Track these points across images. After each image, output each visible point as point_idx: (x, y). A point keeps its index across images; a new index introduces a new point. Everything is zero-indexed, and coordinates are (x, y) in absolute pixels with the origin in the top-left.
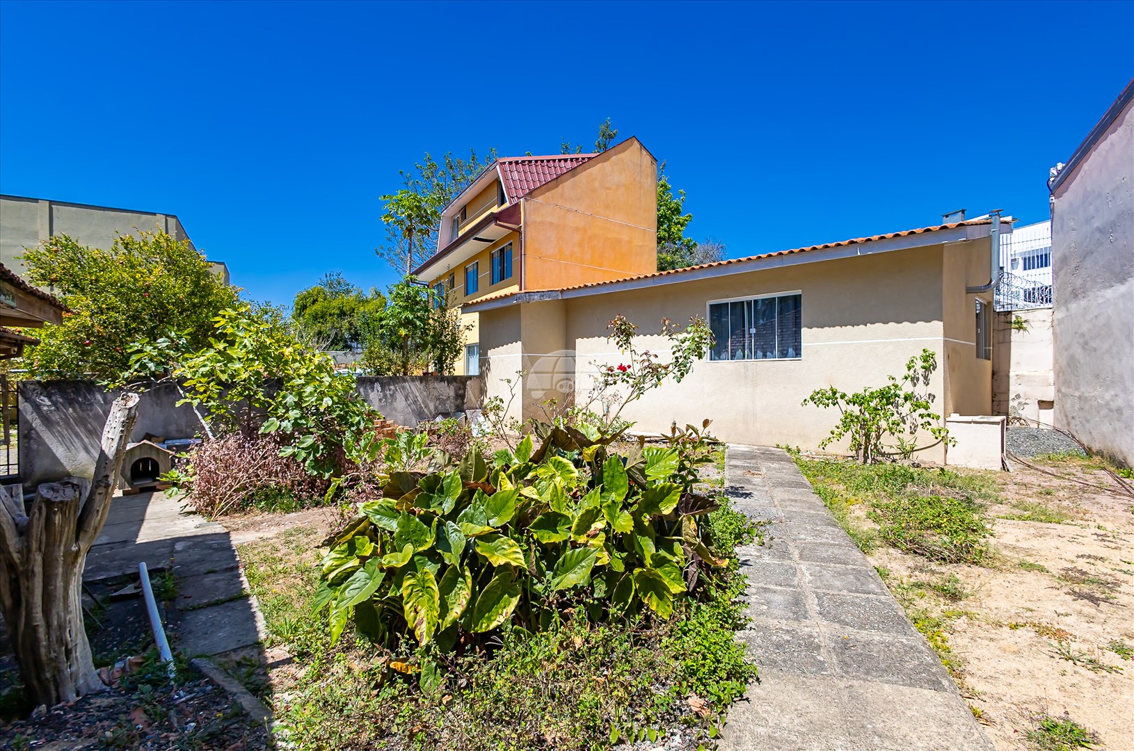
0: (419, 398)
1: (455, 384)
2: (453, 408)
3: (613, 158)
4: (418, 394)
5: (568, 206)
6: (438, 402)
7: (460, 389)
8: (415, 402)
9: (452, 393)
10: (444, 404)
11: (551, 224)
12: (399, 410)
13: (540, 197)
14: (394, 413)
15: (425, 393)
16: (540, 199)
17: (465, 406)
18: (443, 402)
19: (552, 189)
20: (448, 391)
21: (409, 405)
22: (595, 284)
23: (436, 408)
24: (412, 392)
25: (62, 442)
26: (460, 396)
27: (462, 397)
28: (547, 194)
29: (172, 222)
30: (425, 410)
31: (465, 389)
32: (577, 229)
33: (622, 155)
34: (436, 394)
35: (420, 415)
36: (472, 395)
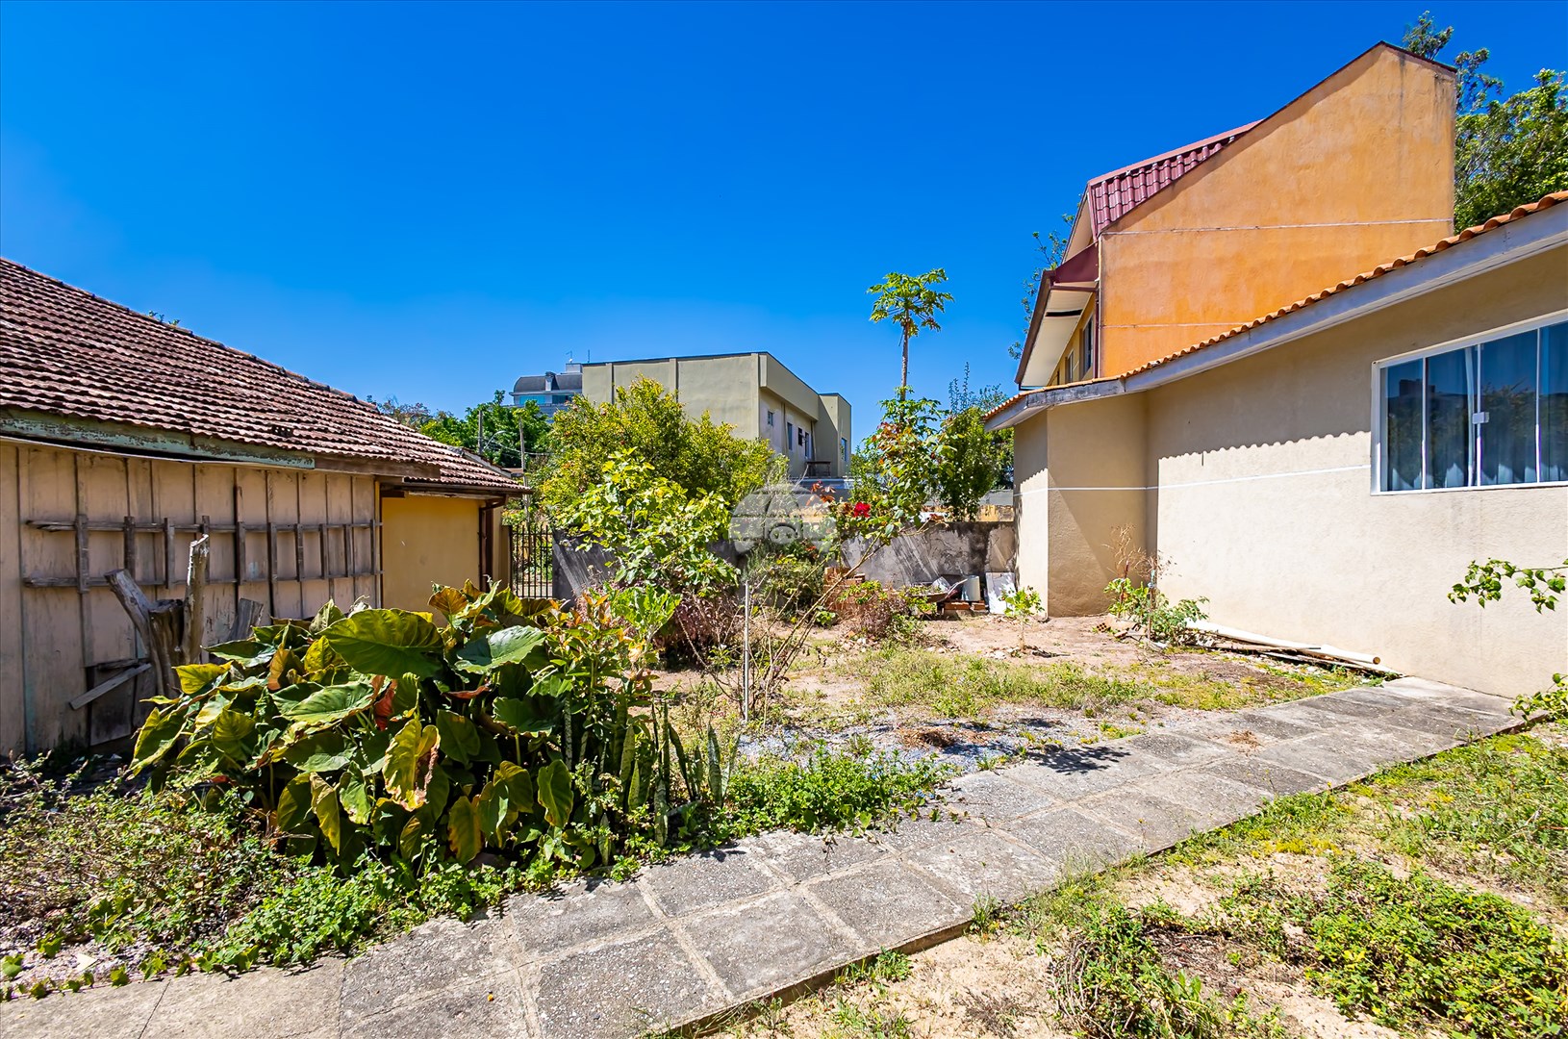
0: (915, 553)
1: (970, 534)
2: (967, 568)
3: (1320, 103)
4: (914, 548)
5: (1199, 225)
6: (944, 559)
7: (978, 542)
8: (910, 558)
9: (965, 547)
10: (954, 563)
11: (1159, 265)
12: (887, 567)
13: (1137, 225)
14: (880, 571)
15: (924, 546)
16: (1136, 229)
17: (987, 567)
18: (951, 559)
19: (1162, 204)
20: (962, 544)
21: (901, 562)
22: (1161, 360)
23: (941, 568)
24: (906, 545)
25: (579, 582)
26: (980, 553)
27: (983, 553)
28: (1151, 216)
29: (764, 358)
30: (924, 569)
31: (986, 542)
32: (1221, 261)
33: (1345, 92)
34: (941, 547)
35: (917, 576)
36: (998, 551)
